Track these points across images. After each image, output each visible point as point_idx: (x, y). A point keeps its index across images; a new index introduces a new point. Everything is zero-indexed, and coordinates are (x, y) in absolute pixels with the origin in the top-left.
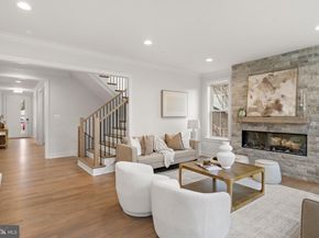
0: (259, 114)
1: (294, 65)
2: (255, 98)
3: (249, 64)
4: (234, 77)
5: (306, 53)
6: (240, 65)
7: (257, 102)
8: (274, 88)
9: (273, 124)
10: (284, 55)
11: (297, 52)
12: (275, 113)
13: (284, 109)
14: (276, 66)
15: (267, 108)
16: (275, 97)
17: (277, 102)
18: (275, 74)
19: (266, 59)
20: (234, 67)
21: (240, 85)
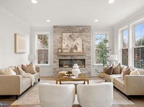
0: (68, 51)
1: (81, 32)
2: (66, 44)
3: (63, 27)
4: (54, 32)
5: (84, 28)
6: (58, 26)
7: (67, 46)
8: (74, 40)
9: (73, 56)
10: (77, 26)
11: (81, 26)
12: (75, 51)
13: (78, 49)
14: (74, 31)
15: (72, 49)
16: (74, 44)
17: (75, 46)
18: (74, 34)
19: (70, 26)
20: (55, 27)
21: (58, 37)
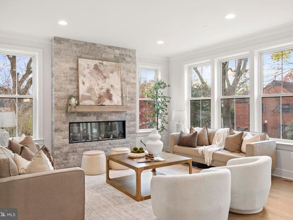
0: (93, 103)
1: (116, 60)
2: (87, 84)
4: (57, 53)
5: (123, 53)
7: (90, 90)
8: (105, 78)
9: (101, 113)
10: (110, 47)
11: (118, 48)
12: (107, 102)
13: (114, 98)
14: (104, 56)
15: (100, 97)
16: (106, 86)
17: (108, 91)
18: (105, 63)
19: (94, 44)
20: (58, 40)
21: (66, 66)
